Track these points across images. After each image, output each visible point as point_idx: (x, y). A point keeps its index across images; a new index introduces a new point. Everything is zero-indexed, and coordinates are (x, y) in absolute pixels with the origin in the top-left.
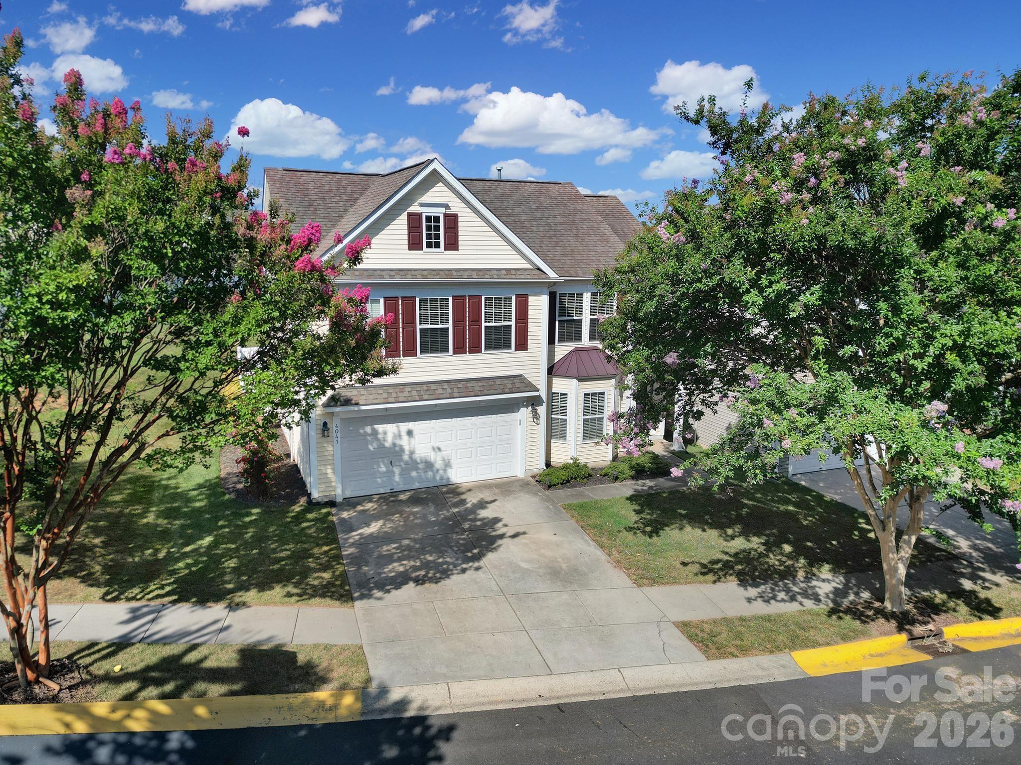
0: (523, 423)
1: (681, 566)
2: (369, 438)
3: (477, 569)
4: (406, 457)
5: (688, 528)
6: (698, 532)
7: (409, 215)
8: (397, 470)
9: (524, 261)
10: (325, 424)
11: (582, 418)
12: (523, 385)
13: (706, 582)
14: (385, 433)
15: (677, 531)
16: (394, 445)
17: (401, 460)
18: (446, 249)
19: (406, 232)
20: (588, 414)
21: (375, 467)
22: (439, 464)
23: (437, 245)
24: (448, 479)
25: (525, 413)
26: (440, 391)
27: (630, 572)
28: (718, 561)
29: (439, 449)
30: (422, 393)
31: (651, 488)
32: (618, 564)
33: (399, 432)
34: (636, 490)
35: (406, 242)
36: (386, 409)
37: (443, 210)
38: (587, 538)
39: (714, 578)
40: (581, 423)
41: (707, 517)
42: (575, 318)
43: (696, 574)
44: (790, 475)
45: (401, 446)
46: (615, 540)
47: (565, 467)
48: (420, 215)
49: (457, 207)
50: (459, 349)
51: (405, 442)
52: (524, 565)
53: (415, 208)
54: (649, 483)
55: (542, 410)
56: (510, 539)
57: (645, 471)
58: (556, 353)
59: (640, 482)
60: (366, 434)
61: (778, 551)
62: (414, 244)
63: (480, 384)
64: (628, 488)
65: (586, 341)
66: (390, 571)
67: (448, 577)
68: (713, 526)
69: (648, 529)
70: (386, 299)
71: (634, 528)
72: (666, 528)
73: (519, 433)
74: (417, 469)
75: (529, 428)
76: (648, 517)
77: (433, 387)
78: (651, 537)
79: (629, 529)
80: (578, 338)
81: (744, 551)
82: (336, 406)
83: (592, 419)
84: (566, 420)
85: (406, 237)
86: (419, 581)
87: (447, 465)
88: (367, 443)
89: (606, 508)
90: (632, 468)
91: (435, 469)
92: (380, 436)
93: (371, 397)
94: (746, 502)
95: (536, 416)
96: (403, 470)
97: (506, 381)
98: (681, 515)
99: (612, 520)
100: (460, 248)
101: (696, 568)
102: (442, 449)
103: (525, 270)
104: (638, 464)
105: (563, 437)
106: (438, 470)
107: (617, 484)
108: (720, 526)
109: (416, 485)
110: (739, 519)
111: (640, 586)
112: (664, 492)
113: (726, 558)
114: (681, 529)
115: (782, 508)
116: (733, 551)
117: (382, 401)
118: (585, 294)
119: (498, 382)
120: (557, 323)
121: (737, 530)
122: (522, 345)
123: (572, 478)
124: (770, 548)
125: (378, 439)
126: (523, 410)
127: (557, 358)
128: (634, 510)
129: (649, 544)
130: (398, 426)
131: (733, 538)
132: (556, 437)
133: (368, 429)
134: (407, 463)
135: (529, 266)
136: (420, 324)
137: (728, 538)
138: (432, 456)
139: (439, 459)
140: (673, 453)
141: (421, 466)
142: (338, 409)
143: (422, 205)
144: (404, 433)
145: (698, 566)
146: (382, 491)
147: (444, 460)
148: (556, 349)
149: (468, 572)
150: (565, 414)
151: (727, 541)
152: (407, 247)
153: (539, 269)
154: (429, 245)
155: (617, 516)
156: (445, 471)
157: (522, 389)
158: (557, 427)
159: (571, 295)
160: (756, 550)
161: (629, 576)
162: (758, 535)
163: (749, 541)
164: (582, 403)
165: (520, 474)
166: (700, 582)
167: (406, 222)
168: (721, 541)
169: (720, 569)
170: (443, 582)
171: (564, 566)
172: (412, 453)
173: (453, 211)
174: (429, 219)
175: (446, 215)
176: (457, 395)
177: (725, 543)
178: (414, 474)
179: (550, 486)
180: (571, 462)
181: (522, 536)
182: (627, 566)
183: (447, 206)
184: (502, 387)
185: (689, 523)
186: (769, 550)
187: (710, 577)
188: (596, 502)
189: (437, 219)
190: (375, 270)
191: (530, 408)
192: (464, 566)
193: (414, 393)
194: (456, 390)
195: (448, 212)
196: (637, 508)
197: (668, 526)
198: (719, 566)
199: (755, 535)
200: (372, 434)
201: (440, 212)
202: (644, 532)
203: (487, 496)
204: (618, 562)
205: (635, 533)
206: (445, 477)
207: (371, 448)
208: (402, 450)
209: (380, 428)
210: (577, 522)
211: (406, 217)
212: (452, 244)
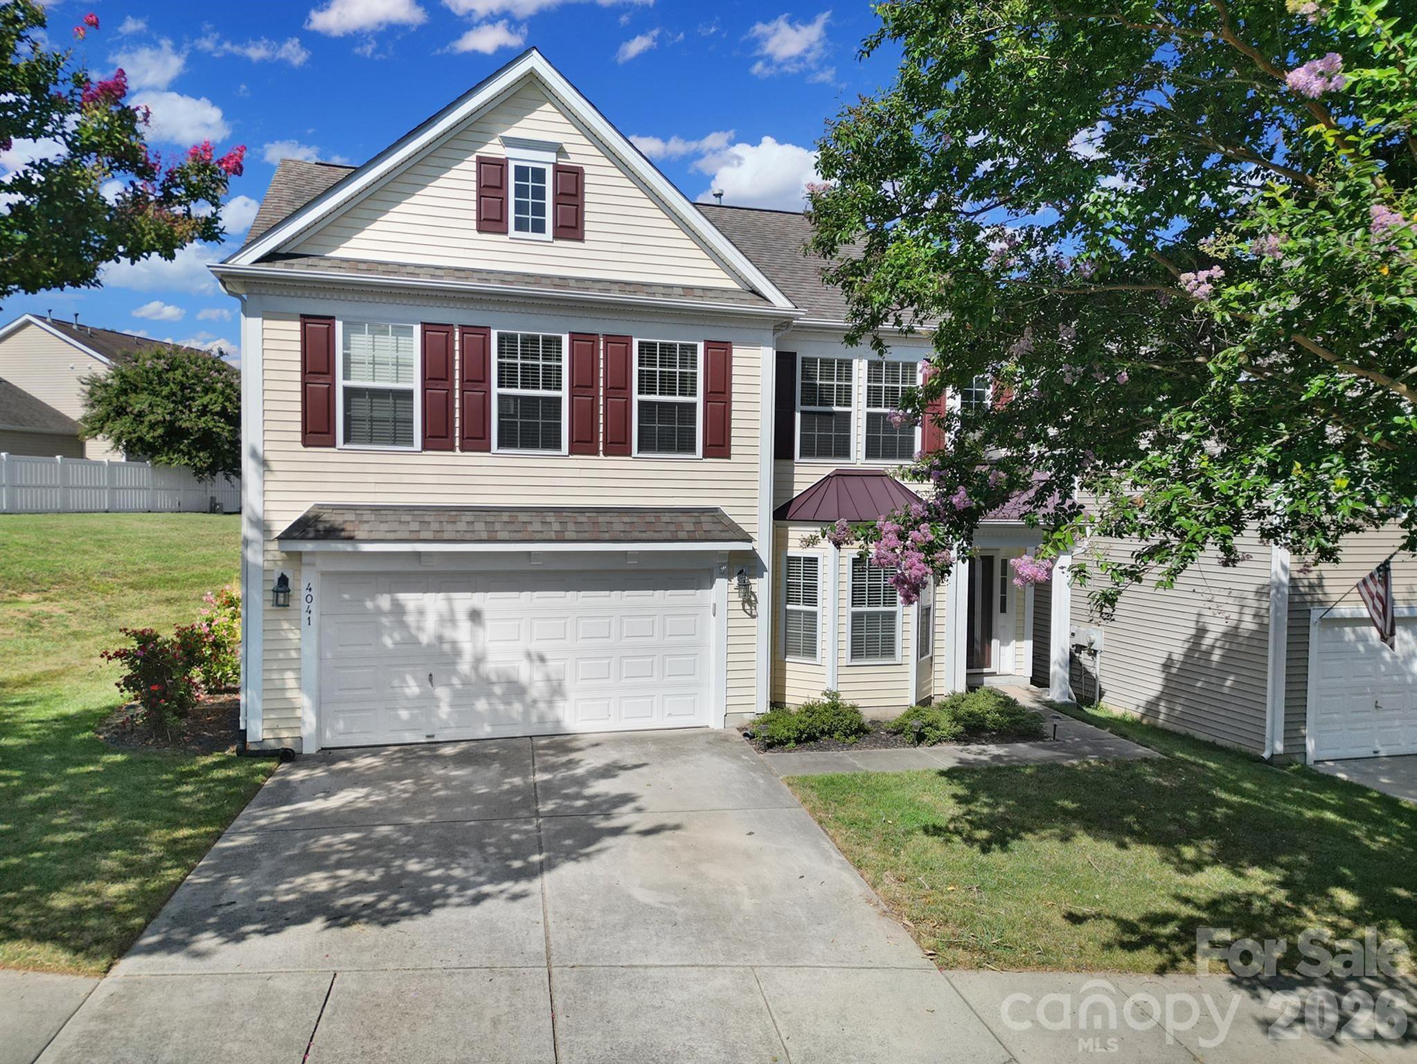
0: (721, 610)
1: (1065, 924)
2: (384, 620)
3: (515, 897)
4: (465, 667)
5: (1084, 840)
6: (1108, 849)
7: (481, 161)
8: (442, 693)
9: (722, 274)
10: (283, 580)
11: (848, 610)
12: (720, 527)
13: (1136, 969)
14: (421, 613)
15: (1056, 844)
16: (440, 639)
17: (455, 672)
18: (556, 237)
19: (474, 196)
20: (862, 604)
21: (396, 683)
22: (538, 689)
23: (539, 227)
24: (558, 722)
25: (724, 589)
26: (537, 526)
27: (922, 927)
28: (1166, 918)
29: (542, 659)
30: (497, 527)
31: (997, 758)
32: (893, 907)
33: (452, 611)
34: (961, 761)
35: (474, 215)
36: (418, 555)
37: (551, 157)
38: (827, 845)
39: (1159, 960)
40: (847, 620)
41: (1130, 819)
42: (836, 409)
43: (1108, 946)
44: (1310, 762)
45: (454, 643)
46: (896, 854)
47: (810, 710)
48: (502, 164)
49: (580, 153)
50: (583, 444)
51: (463, 633)
52: (642, 896)
53: (493, 149)
54: (993, 749)
55: (762, 586)
56: (636, 837)
57: (984, 729)
58: (796, 478)
59: (974, 747)
60: (379, 612)
61: (1325, 904)
62: (490, 221)
63: (626, 519)
64: (947, 755)
65: (858, 457)
66: (288, 892)
67: (426, 912)
68: (1142, 837)
69: (983, 834)
70: (426, 327)
71: (947, 830)
72: (1029, 836)
73: (713, 630)
74: (489, 695)
75: (732, 623)
76: (986, 810)
77: (523, 517)
78: (985, 850)
79: (934, 830)
80: (844, 451)
81: (1234, 897)
82: (304, 538)
83: (870, 614)
84: (814, 614)
85: (474, 206)
86: (339, 918)
87: (556, 690)
88: (378, 631)
89: (887, 789)
90: (957, 719)
91: (528, 699)
92: (411, 619)
93: (384, 527)
94: (1224, 795)
95: (749, 599)
96: (456, 695)
97: (683, 518)
98: (1065, 811)
99: (898, 813)
100: (587, 236)
101: (1108, 930)
102: (548, 656)
103: (724, 291)
104: (971, 714)
105: (811, 651)
106: (535, 702)
107: (922, 749)
108: (1166, 840)
109: (486, 731)
110: (1207, 828)
111: (945, 966)
112: (1027, 766)
113: (1186, 911)
114: (1066, 838)
115: (1309, 814)
116: (1204, 897)
117: (406, 535)
118: (855, 362)
119: (666, 518)
120: (798, 416)
121: (1206, 850)
122: (719, 446)
123: (823, 732)
124: (1302, 895)
125: (403, 625)
126: (721, 583)
127: (799, 488)
128: (955, 796)
129: (983, 867)
130: (449, 600)
131: (1198, 866)
132: (797, 653)
133: (384, 602)
134: (466, 682)
135: (732, 285)
136: (500, 385)
137: (1186, 866)
138: (525, 672)
139: (538, 676)
140: (1050, 704)
141: (498, 690)
142: (309, 546)
143: (509, 142)
144: (462, 616)
145: (1111, 925)
146: (409, 737)
147: (549, 680)
148: (796, 470)
149: (487, 904)
150: (813, 602)
151: (1186, 873)
152: (474, 225)
153: (754, 292)
154: (521, 225)
155: (912, 804)
156: (550, 703)
157: (716, 535)
158: (797, 630)
159: (827, 363)
160: (1263, 898)
161: (918, 939)
162: (1264, 862)
163: (1241, 875)
164: (848, 578)
165: (715, 723)
166: (1121, 969)
167: (474, 176)
168: (1169, 870)
169: (1173, 937)
170: (405, 924)
171: (747, 904)
172: (479, 660)
173: (573, 161)
174: (521, 172)
175: (558, 169)
176: (574, 536)
177: (1180, 878)
178: (481, 705)
179: (770, 746)
180: (827, 701)
181: (668, 833)
182: (915, 913)
183: (559, 150)
184: (672, 528)
185: (1087, 830)
186: (1298, 898)
187: (1149, 957)
188: (868, 777)
189: (539, 174)
190: (405, 265)
191: (735, 581)
192: (487, 889)
193: (480, 526)
194: (571, 526)
195: (563, 162)
196: (961, 791)
197: (1030, 830)
198: (1170, 929)
199: (1253, 863)
200: (391, 613)
201: (545, 160)
202: (970, 840)
203: (627, 755)
204: (893, 902)
205: (948, 841)
206: (551, 717)
207: (388, 642)
208: (457, 653)
209: (410, 600)
210: (813, 811)
211: (474, 166)
212: (570, 228)
